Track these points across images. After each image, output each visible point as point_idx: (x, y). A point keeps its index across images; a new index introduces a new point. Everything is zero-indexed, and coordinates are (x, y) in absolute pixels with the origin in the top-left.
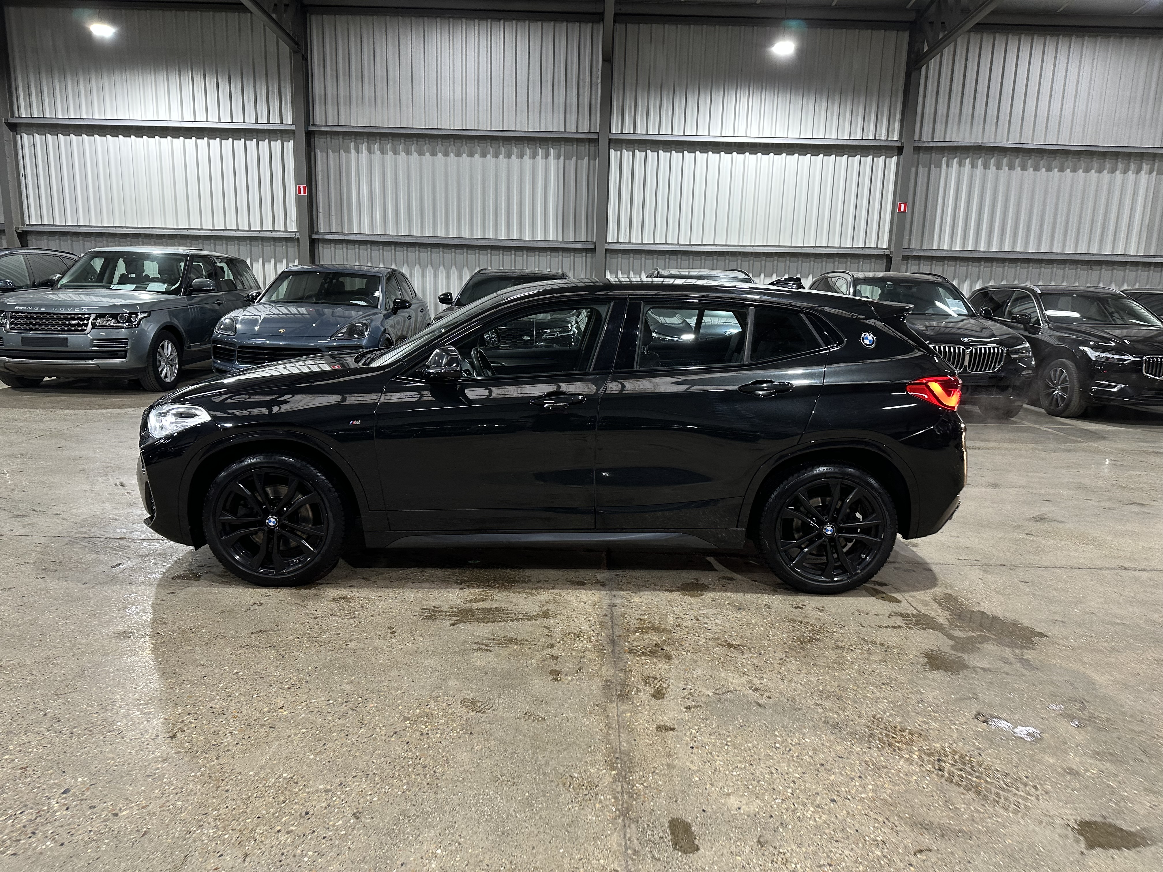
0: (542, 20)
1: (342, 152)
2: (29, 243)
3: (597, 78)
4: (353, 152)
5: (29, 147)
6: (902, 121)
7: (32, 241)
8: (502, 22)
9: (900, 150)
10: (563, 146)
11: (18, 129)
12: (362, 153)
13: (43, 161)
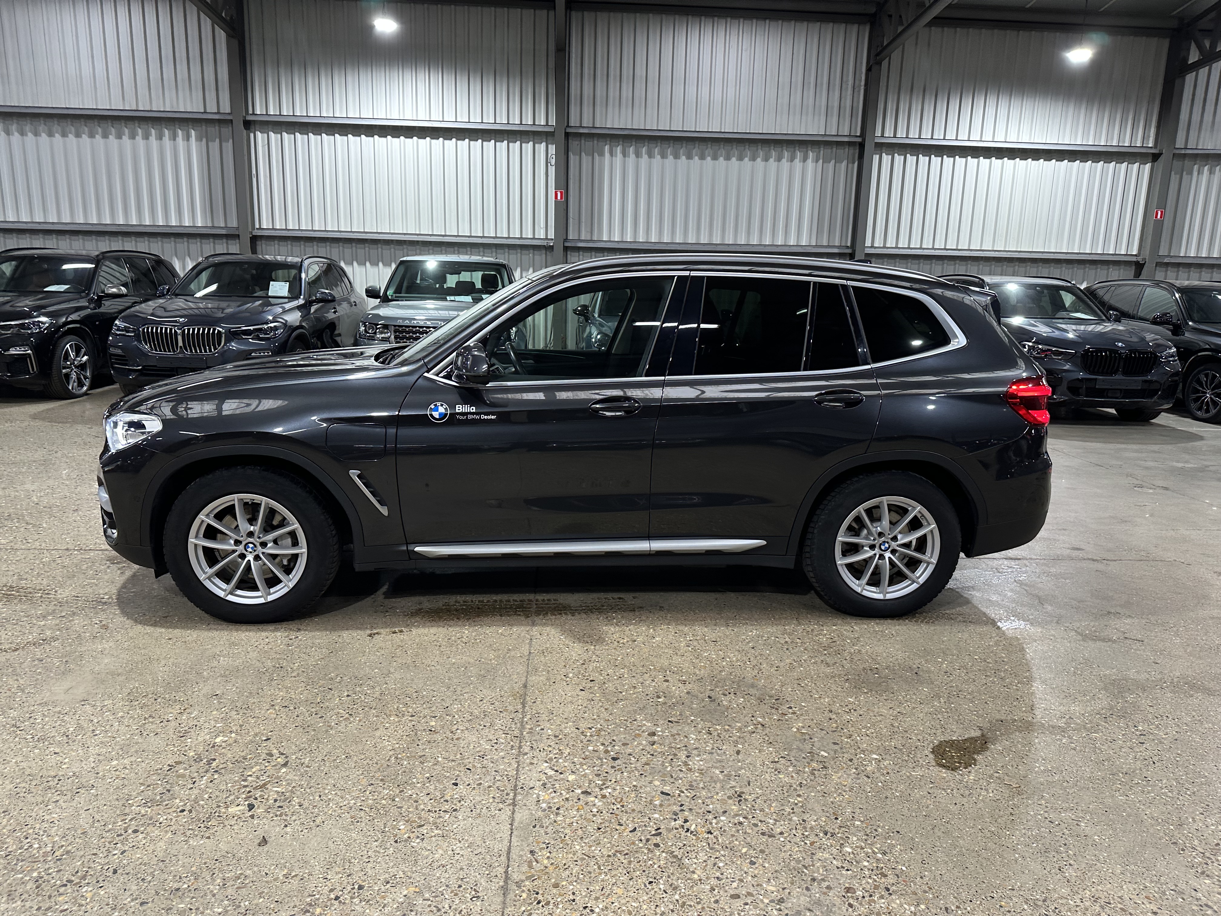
0: (808, 21)
1: (596, 155)
2: (259, 248)
3: (861, 80)
4: (607, 155)
5: (263, 146)
6: (1158, 127)
7: (261, 246)
8: (767, 21)
9: (1155, 157)
10: (822, 149)
11: (252, 127)
12: (616, 156)
13: (277, 162)
